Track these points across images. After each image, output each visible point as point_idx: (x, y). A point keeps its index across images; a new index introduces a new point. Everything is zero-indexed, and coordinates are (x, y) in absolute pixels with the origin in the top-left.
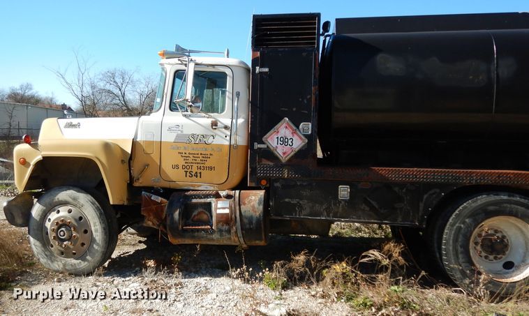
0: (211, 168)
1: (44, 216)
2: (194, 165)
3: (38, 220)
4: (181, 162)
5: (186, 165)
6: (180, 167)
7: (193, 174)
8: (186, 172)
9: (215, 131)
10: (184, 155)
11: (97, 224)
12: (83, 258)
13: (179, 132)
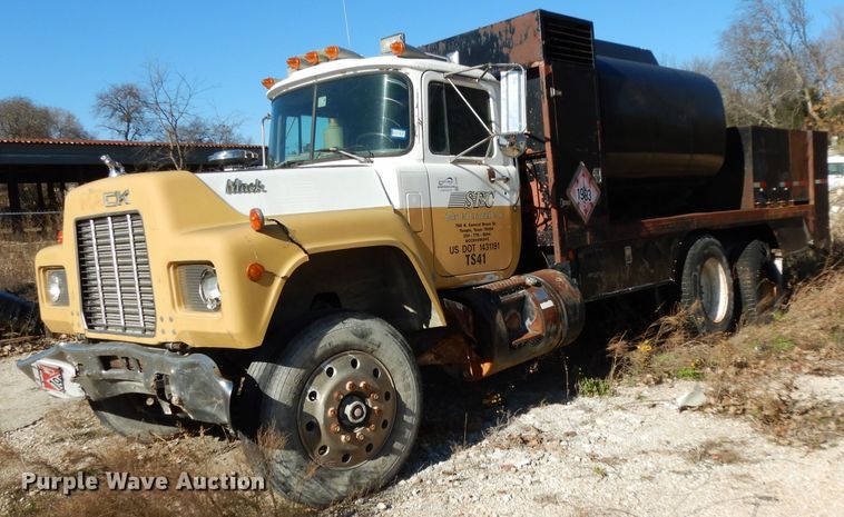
0: (495, 246)
1: (301, 391)
2: (476, 243)
3: (290, 404)
4: (460, 241)
5: (467, 244)
6: (460, 249)
7: (476, 258)
8: (467, 256)
9: (493, 185)
10: (463, 228)
11: (407, 373)
12: (385, 449)
13: (453, 190)
